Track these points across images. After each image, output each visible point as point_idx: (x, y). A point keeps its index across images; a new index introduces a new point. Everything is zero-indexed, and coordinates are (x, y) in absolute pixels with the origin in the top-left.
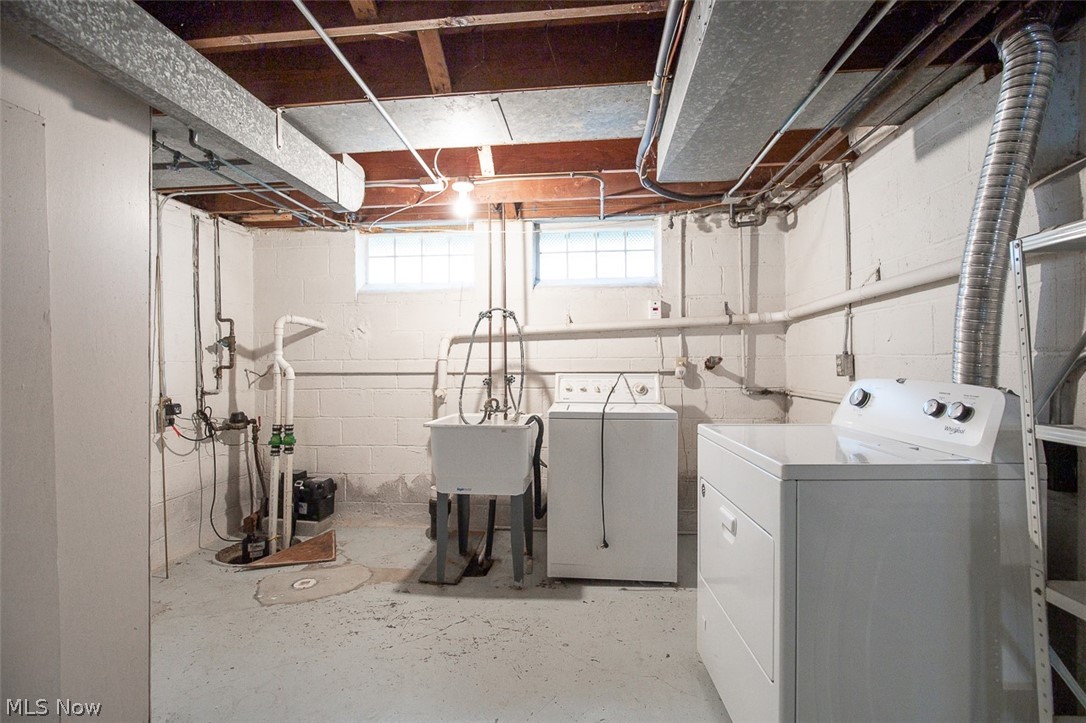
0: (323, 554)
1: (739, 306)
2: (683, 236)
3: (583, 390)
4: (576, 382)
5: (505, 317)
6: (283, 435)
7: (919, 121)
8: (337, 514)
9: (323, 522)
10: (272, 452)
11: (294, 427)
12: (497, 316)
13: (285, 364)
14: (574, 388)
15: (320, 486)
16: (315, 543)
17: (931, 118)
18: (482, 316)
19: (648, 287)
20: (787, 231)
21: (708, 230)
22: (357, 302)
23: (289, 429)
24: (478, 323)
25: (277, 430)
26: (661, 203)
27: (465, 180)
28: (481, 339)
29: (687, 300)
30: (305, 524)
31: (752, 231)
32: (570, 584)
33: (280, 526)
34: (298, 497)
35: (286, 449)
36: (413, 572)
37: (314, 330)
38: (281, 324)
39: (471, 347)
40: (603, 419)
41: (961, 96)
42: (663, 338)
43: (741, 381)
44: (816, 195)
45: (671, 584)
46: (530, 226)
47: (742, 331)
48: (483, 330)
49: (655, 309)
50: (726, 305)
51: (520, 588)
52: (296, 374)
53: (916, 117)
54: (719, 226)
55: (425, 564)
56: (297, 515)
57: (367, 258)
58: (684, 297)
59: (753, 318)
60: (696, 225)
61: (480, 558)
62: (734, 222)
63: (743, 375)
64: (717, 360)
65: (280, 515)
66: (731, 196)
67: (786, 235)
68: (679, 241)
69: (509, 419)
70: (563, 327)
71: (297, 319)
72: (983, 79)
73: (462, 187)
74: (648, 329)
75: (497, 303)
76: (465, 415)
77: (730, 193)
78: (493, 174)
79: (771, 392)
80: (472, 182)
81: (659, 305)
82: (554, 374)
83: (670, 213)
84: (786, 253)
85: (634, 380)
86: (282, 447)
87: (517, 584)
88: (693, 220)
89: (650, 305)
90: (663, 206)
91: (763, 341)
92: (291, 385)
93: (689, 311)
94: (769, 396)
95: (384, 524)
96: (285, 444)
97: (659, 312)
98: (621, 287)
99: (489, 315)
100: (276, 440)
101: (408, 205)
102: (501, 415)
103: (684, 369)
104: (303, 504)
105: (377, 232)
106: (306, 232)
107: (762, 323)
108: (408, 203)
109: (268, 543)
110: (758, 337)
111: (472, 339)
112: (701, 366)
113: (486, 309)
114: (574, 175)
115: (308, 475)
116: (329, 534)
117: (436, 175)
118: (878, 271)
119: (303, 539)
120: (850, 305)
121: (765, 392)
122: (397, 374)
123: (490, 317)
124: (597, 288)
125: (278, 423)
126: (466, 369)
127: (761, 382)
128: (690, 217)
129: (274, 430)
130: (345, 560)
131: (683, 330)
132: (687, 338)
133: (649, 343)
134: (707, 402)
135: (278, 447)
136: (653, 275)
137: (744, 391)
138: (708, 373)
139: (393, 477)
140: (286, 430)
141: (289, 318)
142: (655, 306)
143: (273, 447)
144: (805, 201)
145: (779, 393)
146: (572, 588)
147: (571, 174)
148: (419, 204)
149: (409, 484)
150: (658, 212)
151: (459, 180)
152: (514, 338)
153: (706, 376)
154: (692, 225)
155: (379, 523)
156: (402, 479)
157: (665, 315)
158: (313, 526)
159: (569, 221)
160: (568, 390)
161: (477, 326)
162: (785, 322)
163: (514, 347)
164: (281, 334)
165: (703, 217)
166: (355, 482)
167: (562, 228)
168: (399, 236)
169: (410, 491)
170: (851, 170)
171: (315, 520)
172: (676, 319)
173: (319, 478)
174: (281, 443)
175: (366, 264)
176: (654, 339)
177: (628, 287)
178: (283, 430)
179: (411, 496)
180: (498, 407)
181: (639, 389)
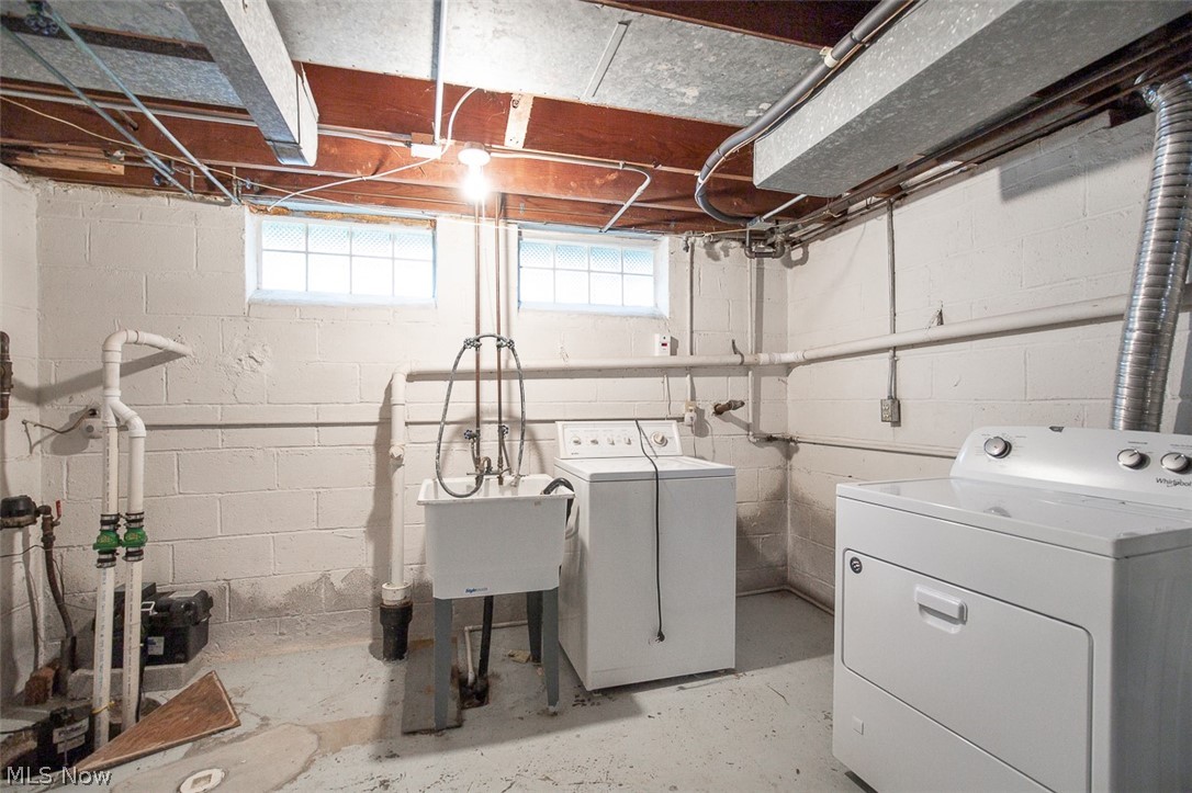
0: (212, 717)
1: (746, 345)
2: (692, 263)
3: (595, 442)
4: (584, 431)
5: (499, 347)
6: (122, 531)
7: (1008, 161)
8: (212, 644)
9: (193, 662)
10: (100, 561)
11: (145, 516)
12: (489, 346)
13: (126, 411)
14: (583, 440)
15: (188, 607)
16: (190, 701)
17: (1027, 159)
18: (468, 344)
19: (655, 318)
20: (791, 267)
21: (716, 258)
22: (247, 317)
23: (135, 521)
24: (461, 353)
25: (110, 523)
26: (670, 221)
27: (481, 148)
28: (465, 376)
29: (695, 335)
30: (159, 671)
31: (759, 263)
32: (616, 696)
33: (117, 682)
34: (151, 627)
35: (128, 554)
36: (385, 719)
37: (168, 356)
38: (117, 345)
39: (450, 385)
40: (657, 479)
41: (1075, 139)
42: (670, 379)
43: (748, 427)
44: (840, 231)
45: (727, 672)
46: (514, 229)
47: (750, 373)
48: (467, 363)
49: (664, 345)
50: (733, 343)
51: (555, 714)
52: (148, 427)
53: (1006, 156)
54: (727, 255)
55: (395, 703)
56: (147, 659)
57: (259, 251)
58: (692, 332)
59: (764, 358)
60: (704, 250)
61: (471, 677)
62: (751, 251)
63: (751, 421)
64: (739, 404)
65: (117, 661)
66: (765, 220)
67: (789, 270)
68: (688, 267)
69: (505, 483)
70: (558, 363)
71: (146, 337)
72: (1108, 123)
73: (474, 158)
74: (654, 368)
75: (488, 326)
76: (445, 481)
77: (765, 217)
78: (520, 147)
79: (775, 439)
80: (489, 153)
81: (668, 340)
82: (553, 421)
83: (686, 233)
84: (789, 292)
85: (648, 427)
86: (122, 551)
87: (552, 709)
88: (702, 244)
89: (658, 339)
90: (672, 225)
91: (768, 383)
92: (140, 446)
93: (697, 350)
94: (774, 443)
95: (296, 648)
96: (126, 544)
97: (668, 348)
98: (625, 317)
99: (475, 343)
100: (107, 540)
101: (357, 176)
102: (494, 479)
103: (693, 414)
104: (155, 639)
105: (278, 213)
106: (152, 199)
107: (771, 364)
108: (359, 173)
109: (93, 718)
110: (763, 379)
111: (452, 376)
112: (710, 410)
113: (473, 336)
114: (625, 165)
115: (159, 590)
116: (208, 679)
117: (444, 134)
118: (941, 313)
119: (162, 697)
120: (895, 348)
121: (770, 439)
122: (317, 425)
123: (478, 347)
124: (597, 315)
125: (113, 511)
126: (444, 416)
127: (767, 428)
128: (699, 242)
129: (103, 523)
130: (258, 720)
131: (690, 370)
132: (694, 379)
133: (654, 383)
134: (714, 451)
135: (113, 552)
136: (652, 304)
137: (751, 439)
138: (716, 419)
139: (312, 576)
140: (129, 522)
141: (133, 336)
142: (664, 341)
143: (100, 553)
144: (822, 236)
145: (784, 440)
146: (621, 699)
147: (621, 163)
148: (377, 177)
149: (338, 585)
150: (667, 231)
151: (472, 147)
152: (489, 375)
153: (713, 421)
154: (700, 251)
155: (288, 648)
156: (325, 577)
157: (673, 353)
158: (179, 671)
159: (561, 231)
160: (576, 442)
161: (459, 358)
162: (788, 364)
163: (490, 387)
164: (116, 359)
165: (712, 243)
166: (244, 590)
167: (550, 238)
168: (314, 224)
169: (339, 594)
170: (897, 207)
171: (181, 662)
172: (684, 358)
173: (183, 593)
174: (120, 543)
175: (258, 260)
176: (661, 379)
177: (632, 317)
178: (122, 522)
179: (341, 601)
180: (489, 467)
181: (659, 440)
